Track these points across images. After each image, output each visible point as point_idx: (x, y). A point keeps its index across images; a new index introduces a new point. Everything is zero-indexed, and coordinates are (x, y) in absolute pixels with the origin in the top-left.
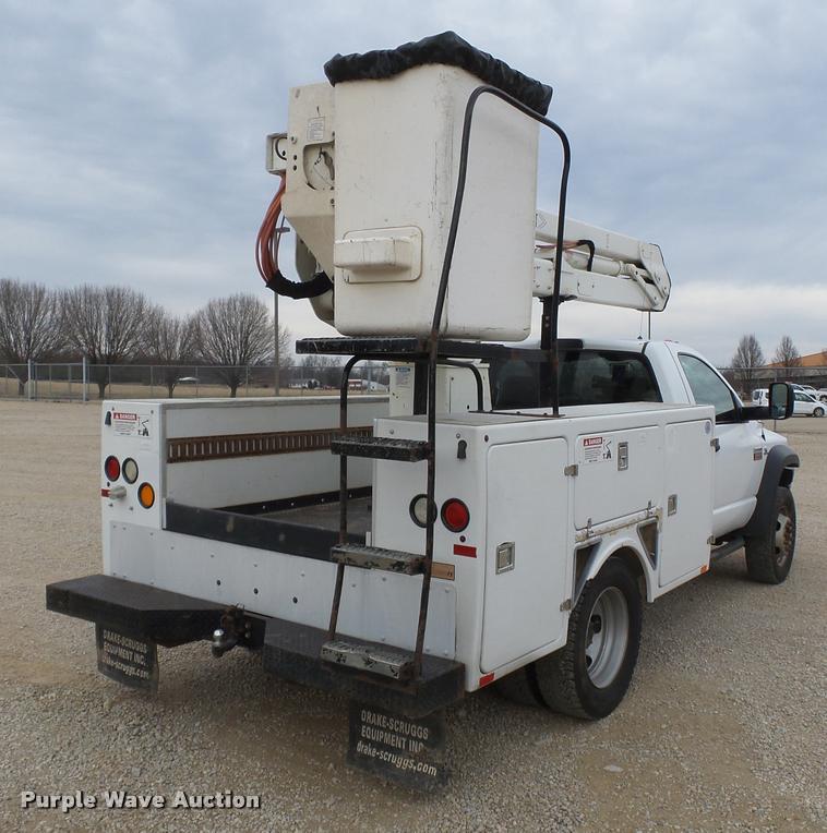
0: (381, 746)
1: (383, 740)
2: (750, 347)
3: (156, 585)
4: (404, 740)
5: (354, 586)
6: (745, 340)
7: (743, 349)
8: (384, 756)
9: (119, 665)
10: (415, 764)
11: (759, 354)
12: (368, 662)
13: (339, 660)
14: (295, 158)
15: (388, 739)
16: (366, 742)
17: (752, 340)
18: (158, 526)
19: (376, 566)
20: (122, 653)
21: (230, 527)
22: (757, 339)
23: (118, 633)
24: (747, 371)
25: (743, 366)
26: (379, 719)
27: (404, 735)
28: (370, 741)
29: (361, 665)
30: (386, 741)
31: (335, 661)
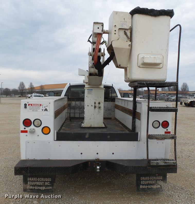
0: (148, 185)
1: (148, 183)
2: (22, 84)
3: (50, 159)
4: (155, 181)
5: (134, 146)
6: (21, 83)
7: (21, 85)
8: (149, 187)
9: (36, 188)
10: (157, 186)
11: (25, 86)
12: (165, 163)
13: (157, 164)
14: (115, 31)
15: (150, 182)
16: (143, 185)
17: (23, 83)
18: (52, 140)
19: (166, 139)
20: (37, 183)
21: (87, 136)
22: (24, 83)
23: (35, 177)
24: (22, 90)
25: (21, 89)
26: (147, 178)
27: (155, 180)
28: (145, 184)
29: (163, 164)
30: (150, 183)
31: (156, 165)
